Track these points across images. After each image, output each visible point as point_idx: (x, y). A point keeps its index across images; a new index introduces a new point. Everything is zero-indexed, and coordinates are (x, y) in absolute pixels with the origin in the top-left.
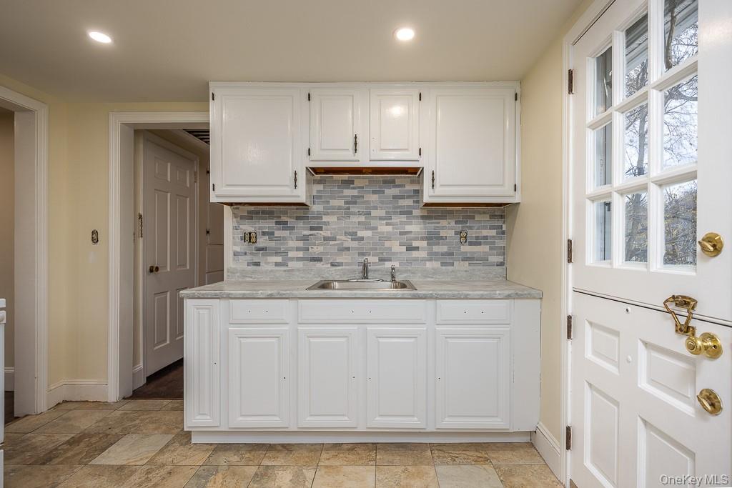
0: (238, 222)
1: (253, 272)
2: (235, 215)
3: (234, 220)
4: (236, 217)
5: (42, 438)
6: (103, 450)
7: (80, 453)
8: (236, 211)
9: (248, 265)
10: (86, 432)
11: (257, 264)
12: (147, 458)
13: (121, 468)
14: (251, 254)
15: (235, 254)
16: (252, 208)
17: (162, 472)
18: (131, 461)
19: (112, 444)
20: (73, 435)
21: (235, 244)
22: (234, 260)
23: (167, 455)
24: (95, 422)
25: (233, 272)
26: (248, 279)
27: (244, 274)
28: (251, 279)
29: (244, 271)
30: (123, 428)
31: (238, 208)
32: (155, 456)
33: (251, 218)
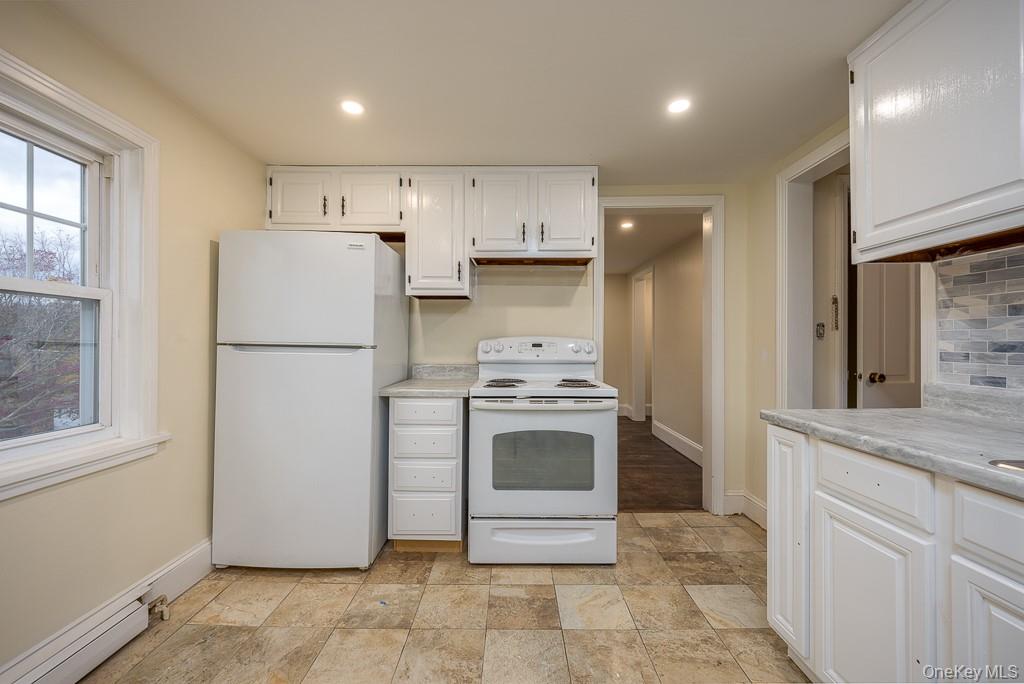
0: (948, 292)
1: (983, 398)
2: (942, 278)
3: (941, 287)
4: (944, 282)
5: (691, 537)
6: (709, 582)
7: (691, 570)
8: (944, 270)
9: (972, 383)
10: (721, 555)
11: (998, 382)
12: (726, 625)
13: (696, 613)
14: (981, 358)
15: (944, 357)
16: (982, 256)
17: (716, 654)
18: (712, 614)
19: (721, 583)
20: (710, 550)
21: (942, 337)
22: (941, 370)
23: (746, 641)
24: (739, 550)
25: (939, 394)
26: (968, 413)
27: (959, 400)
28: (976, 415)
29: (958, 393)
30: (751, 575)
31: (949, 263)
32: (735, 630)
33: (981, 278)
